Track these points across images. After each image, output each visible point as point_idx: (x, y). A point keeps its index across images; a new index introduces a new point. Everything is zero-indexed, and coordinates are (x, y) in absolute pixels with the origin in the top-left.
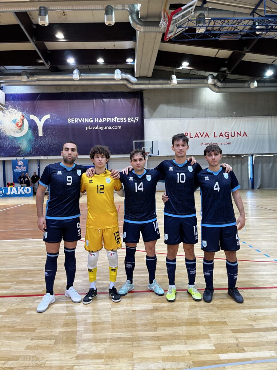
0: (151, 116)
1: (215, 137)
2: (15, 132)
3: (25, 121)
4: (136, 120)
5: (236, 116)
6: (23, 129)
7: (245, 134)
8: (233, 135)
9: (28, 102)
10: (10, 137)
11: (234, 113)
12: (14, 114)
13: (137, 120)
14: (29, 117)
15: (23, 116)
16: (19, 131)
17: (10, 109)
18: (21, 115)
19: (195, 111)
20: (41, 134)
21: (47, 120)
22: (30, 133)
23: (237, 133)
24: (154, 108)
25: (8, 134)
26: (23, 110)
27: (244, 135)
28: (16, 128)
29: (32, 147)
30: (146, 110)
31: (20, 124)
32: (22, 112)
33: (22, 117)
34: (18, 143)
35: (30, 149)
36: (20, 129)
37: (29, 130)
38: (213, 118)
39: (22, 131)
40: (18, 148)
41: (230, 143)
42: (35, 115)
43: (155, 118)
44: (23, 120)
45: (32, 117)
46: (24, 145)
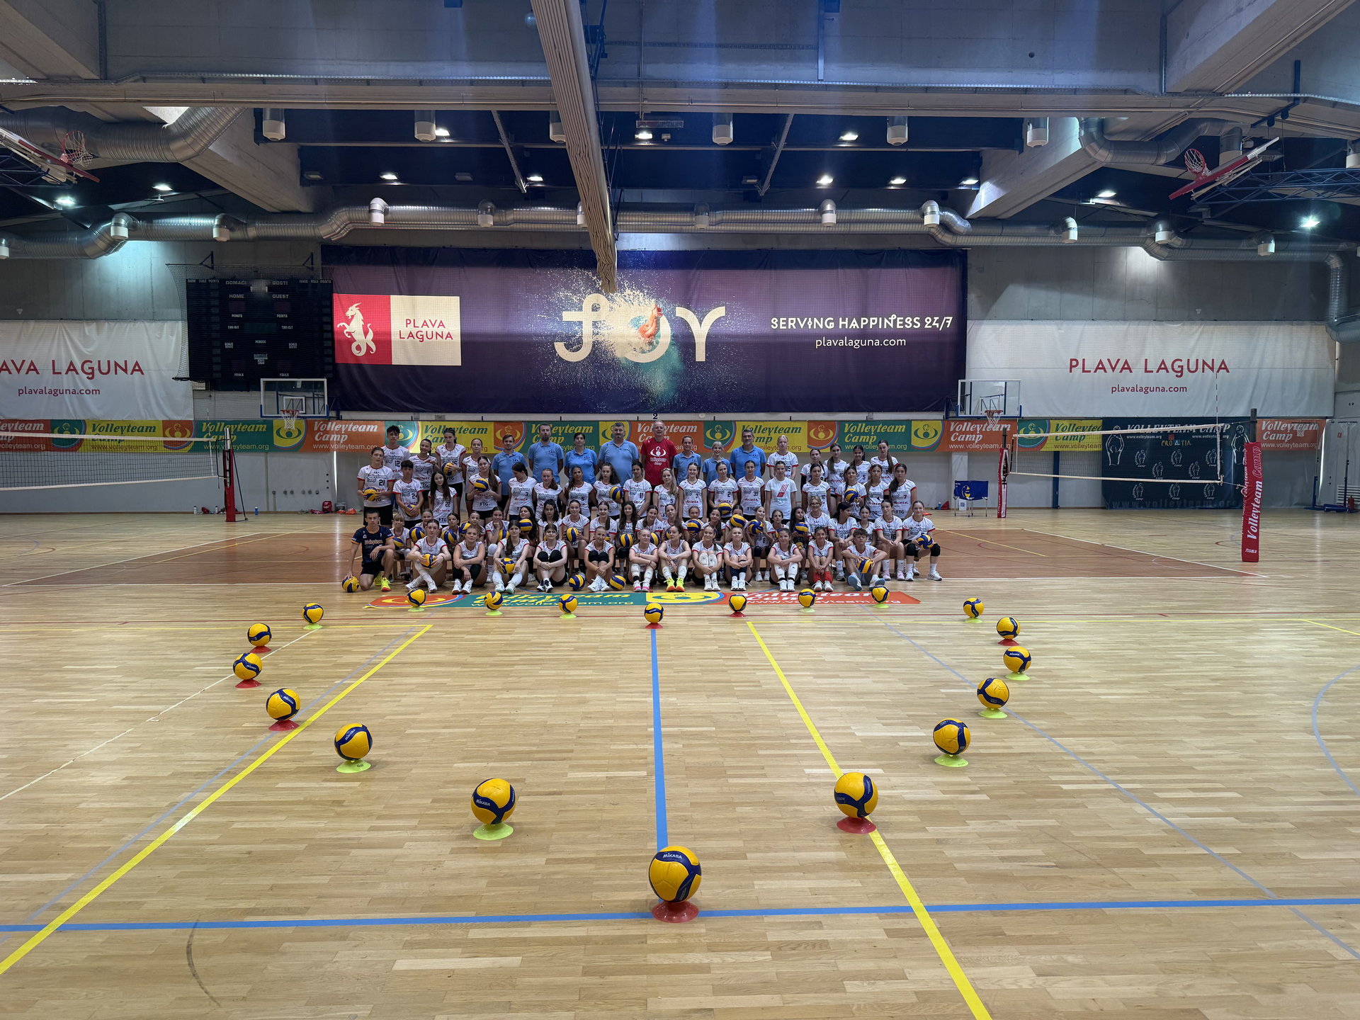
0: (985, 315)
1: (1146, 371)
2: (638, 349)
3: (663, 320)
4: (946, 324)
5: (1202, 320)
6: (657, 343)
7: (1223, 367)
8: (1193, 367)
9: (671, 274)
10: (624, 362)
11: (1199, 311)
12: (636, 303)
13: (949, 322)
14: (674, 313)
15: (659, 310)
16: (647, 348)
17: (628, 291)
18: (653, 306)
19: (1099, 302)
20: (700, 356)
21: (718, 320)
22: (675, 354)
23: (1204, 363)
24: (993, 294)
25: (618, 354)
26: (658, 294)
27: (1220, 368)
28: (640, 340)
29: (678, 390)
30: (972, 298)
31: (650, 331)
32: (657, 298)
33: (655, 312)
34: (644, 378)
35: (671, 394)
36: (651, 343)
37: (672, 344)
38: (1142, 322)
39: (654, 348)
40: (643, 390)
41: (1184, 389)
42: (688, 308)
43: (996, 318)
44: (657, 321)
45: (681, 312)
46: (659, 384)
